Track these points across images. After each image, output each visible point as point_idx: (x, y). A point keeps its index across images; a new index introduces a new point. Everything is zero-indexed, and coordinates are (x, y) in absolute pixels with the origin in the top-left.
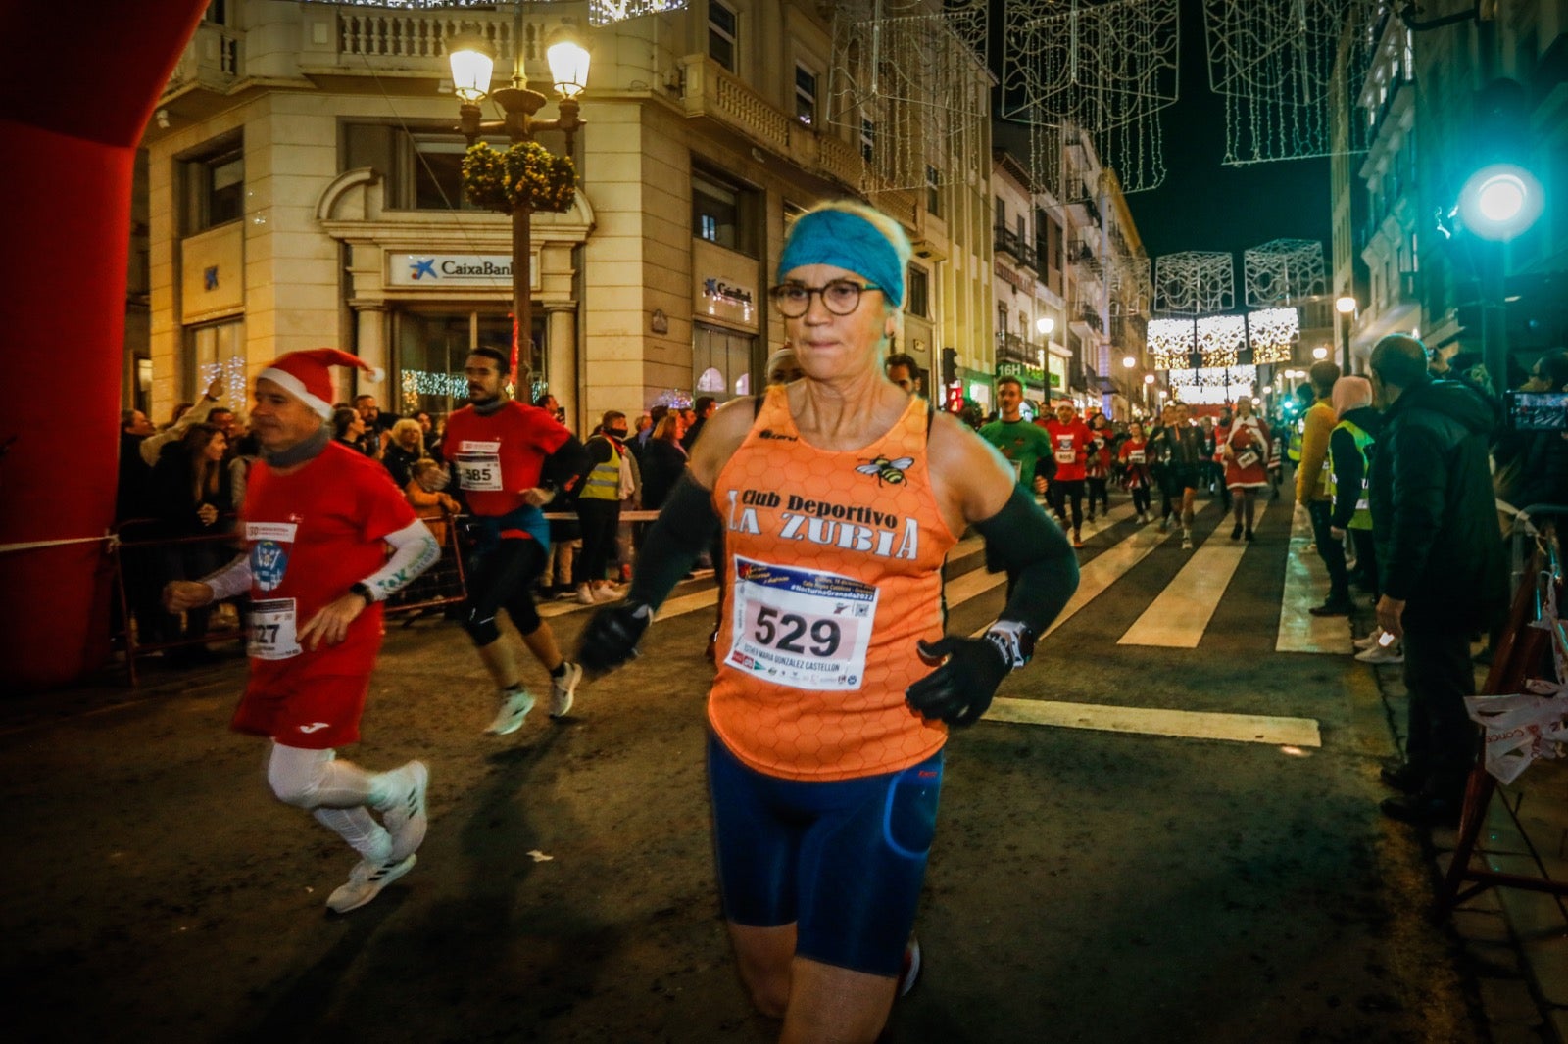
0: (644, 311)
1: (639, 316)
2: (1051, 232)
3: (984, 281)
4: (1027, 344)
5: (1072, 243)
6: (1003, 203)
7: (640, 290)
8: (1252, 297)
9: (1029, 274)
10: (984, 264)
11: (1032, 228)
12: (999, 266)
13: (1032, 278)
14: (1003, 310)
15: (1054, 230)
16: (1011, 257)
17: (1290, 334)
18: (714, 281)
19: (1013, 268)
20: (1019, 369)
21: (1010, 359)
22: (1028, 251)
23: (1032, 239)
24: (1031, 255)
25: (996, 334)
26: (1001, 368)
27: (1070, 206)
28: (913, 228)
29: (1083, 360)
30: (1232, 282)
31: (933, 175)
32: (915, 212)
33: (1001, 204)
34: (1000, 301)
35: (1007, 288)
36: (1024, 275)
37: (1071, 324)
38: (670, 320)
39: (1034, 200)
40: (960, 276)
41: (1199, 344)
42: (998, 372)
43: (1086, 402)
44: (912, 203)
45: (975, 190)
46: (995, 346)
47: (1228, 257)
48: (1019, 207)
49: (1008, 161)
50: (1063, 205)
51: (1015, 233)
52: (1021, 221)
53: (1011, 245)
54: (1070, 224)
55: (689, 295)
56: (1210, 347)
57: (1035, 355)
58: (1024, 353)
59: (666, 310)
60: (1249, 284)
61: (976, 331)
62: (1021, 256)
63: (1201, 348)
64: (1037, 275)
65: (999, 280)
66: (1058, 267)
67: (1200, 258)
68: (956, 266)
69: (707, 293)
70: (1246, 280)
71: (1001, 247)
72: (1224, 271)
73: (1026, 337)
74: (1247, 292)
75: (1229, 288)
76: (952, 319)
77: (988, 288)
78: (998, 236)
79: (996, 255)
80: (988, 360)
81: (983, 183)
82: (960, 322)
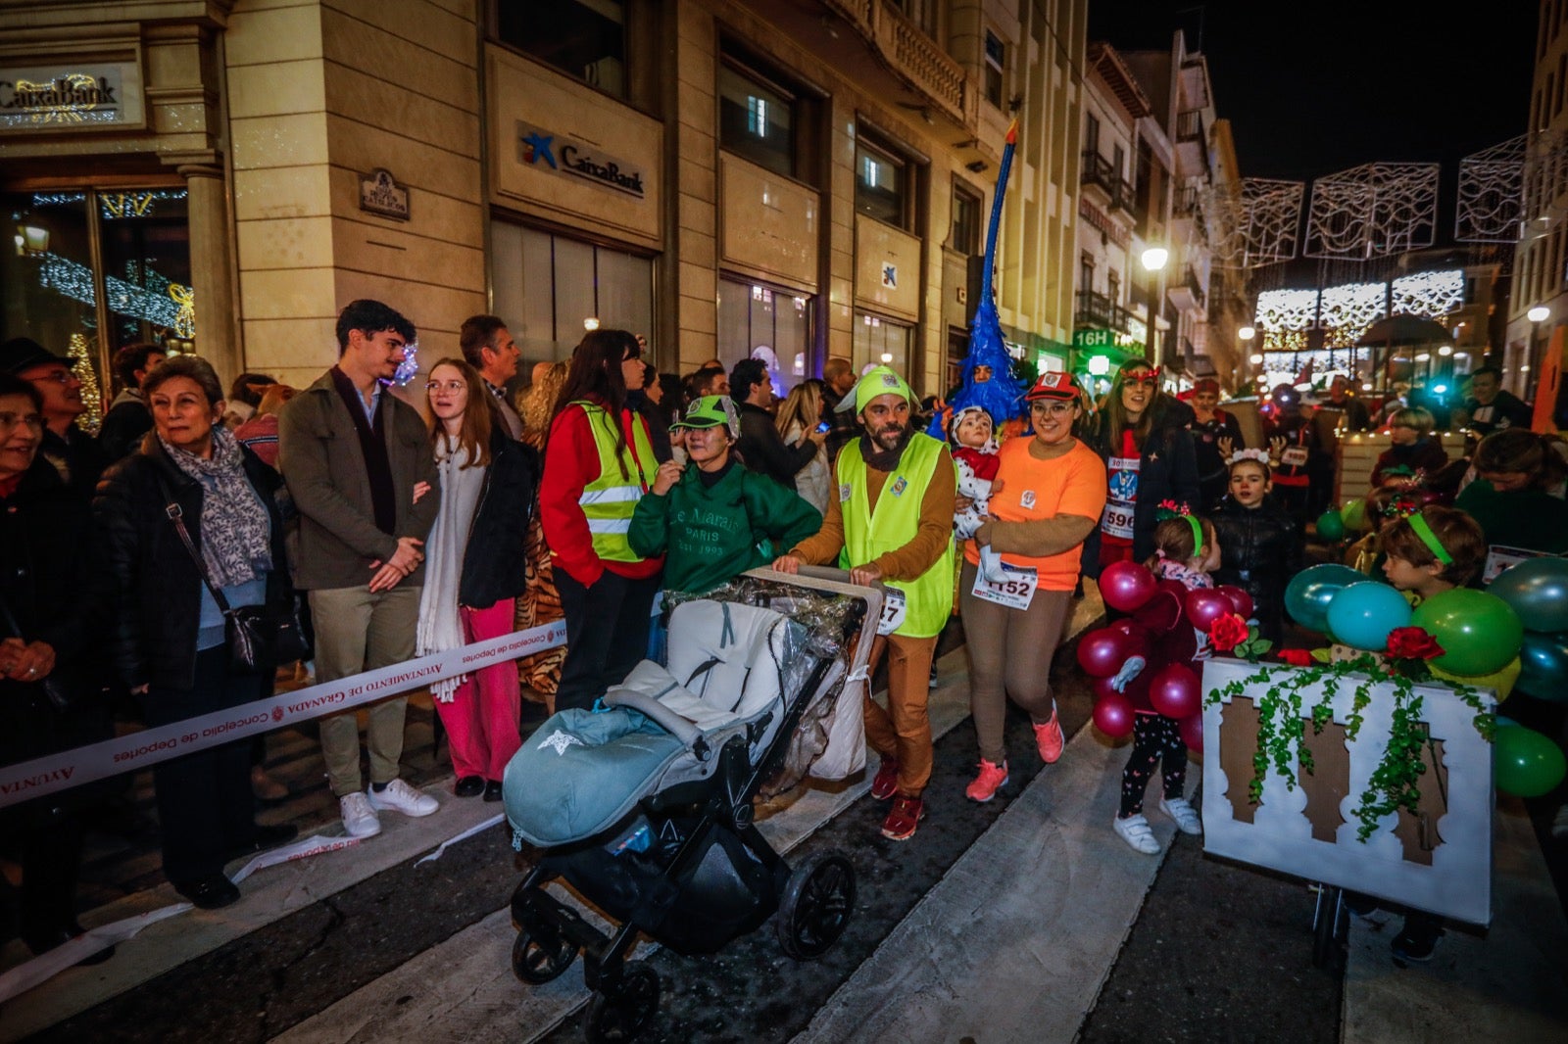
0: (333, 164)
1: (322, 177)
2: (1155, 176)
3: (1065, 221)
4: (1116, 307)
5: (1180, 190)
6: (1097, 123)
7: (321, 121)
8: (1466, 227)
9: (1122, 219)
10: (1066, 199)
11: (1132, 164)
12: (1085, 203)
13: (1128, 227)
14: (1087, 263)
15: (1158, 175)
16: (1103, 192)
17: (1450, 302)
18: (549, 139)
19: (1104, 210)
20: (1104, 338)
21: (1093, 325)
22: (1125, 190)
23: (1131, 177)
24: (1130, 197)
25: (1077, 293)
26: (1081, 336)
27: (1181, 146)
28: (959, 114)
29: (1179, 334)
30: (1434, 208)
31: (995, 47)
32: (963, 91)
33: (1094, 124)
34: (1084, 251)
35: (1094, 236)
36: (1119, 221)
37: (1171, 290)
38: (412, 190)
39: (1137, 128)
40: (1031, 209)
41: (1322, 318)
42: (1076, 340)
43: (1178, 385)
44: (958, 76)
45: (1061, 93)
46: (1074, 305)
47: (1433, 170)
48: (1116, 135)
49: (1107, 56)
50: (1170, 141)
51: (1111, 161)
52: (1119, 153)
53: (1105, 178)
54: (1178, 170)
55: (477, 155)
56: (1333, 320)
57: (1125, 322)
58: (1111, 321)
59: (405, 169)
60: (1463, 208)
61: (1048, 288)
62: (1116, 195)
63: (1325, 322)
64: (1135, 222)
65: (1085, 224)
66: (1161, 218)
67: (1388, 172)
68: (1027, 193)
69: (529, 159)
70: (1460, 202)
71: (1091, 178)
72: (1422, 192)
73: (1115, 300)
74: (1459, 219)
75: (1429, 217)
76: (1017, 265)
77: (1069, 231)
78: (1087, 165)
79: (1083, 190)
80: (1064, 326)
81: (1071, 88)
82: (1028, 272)
